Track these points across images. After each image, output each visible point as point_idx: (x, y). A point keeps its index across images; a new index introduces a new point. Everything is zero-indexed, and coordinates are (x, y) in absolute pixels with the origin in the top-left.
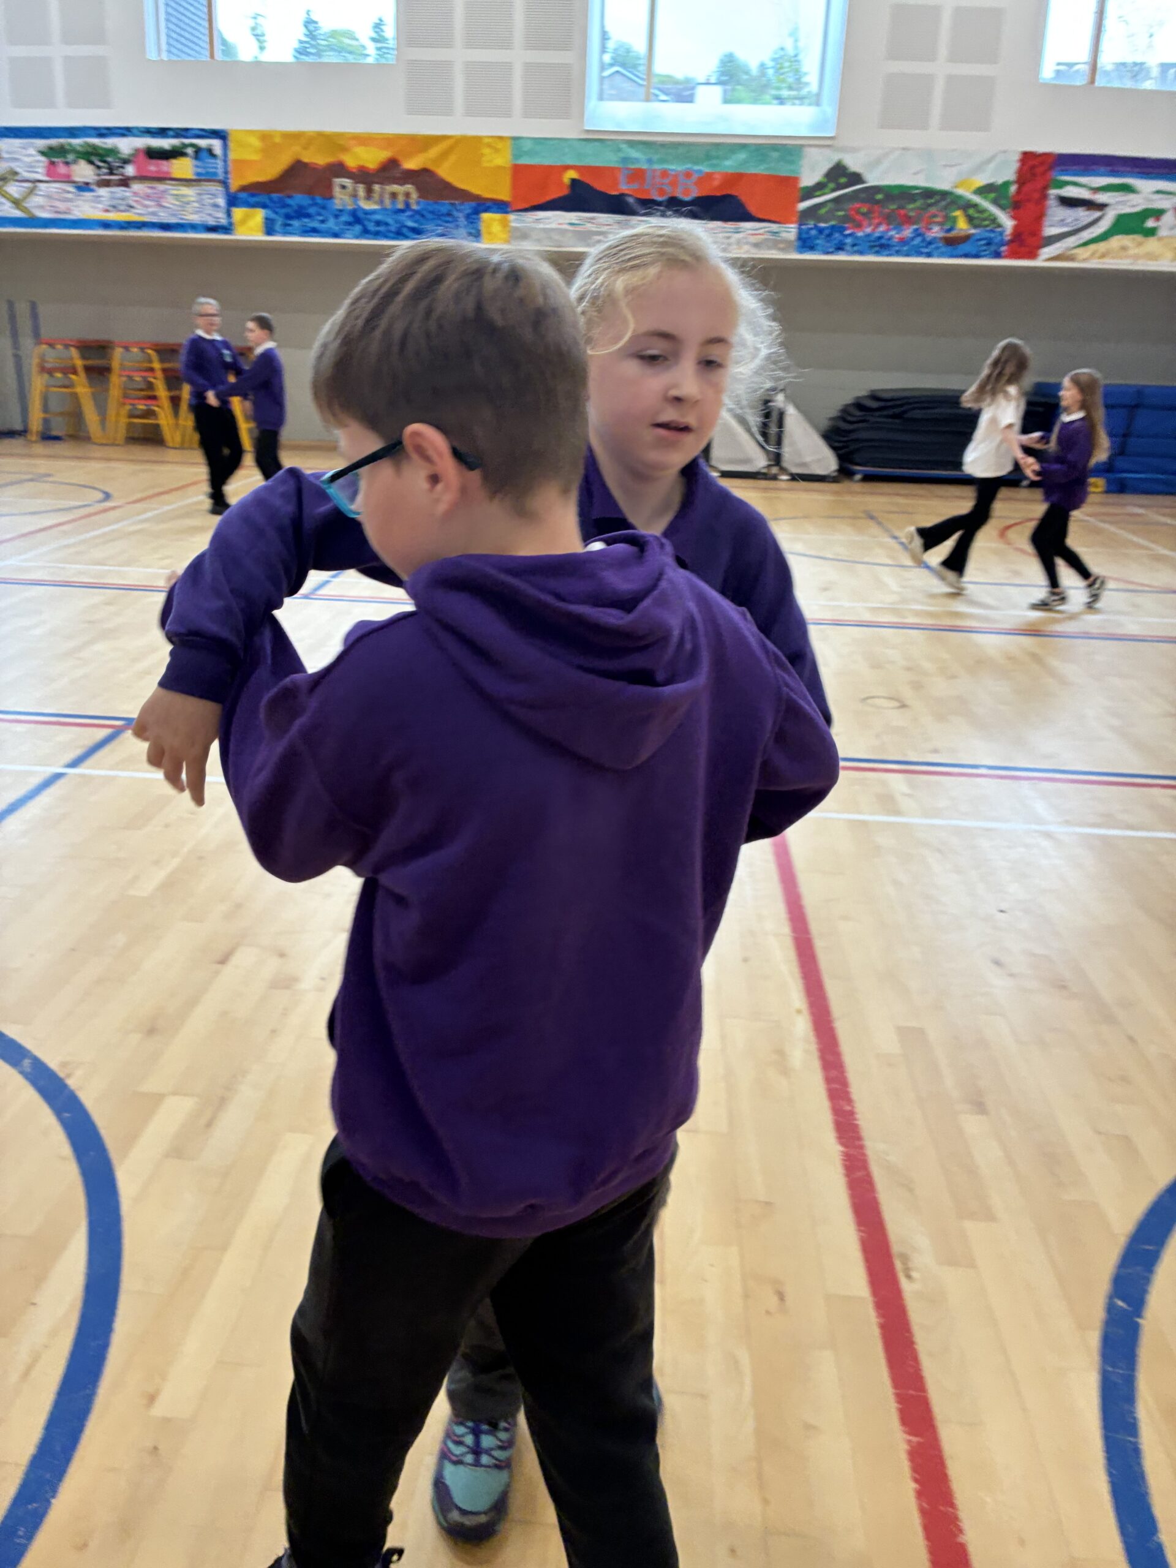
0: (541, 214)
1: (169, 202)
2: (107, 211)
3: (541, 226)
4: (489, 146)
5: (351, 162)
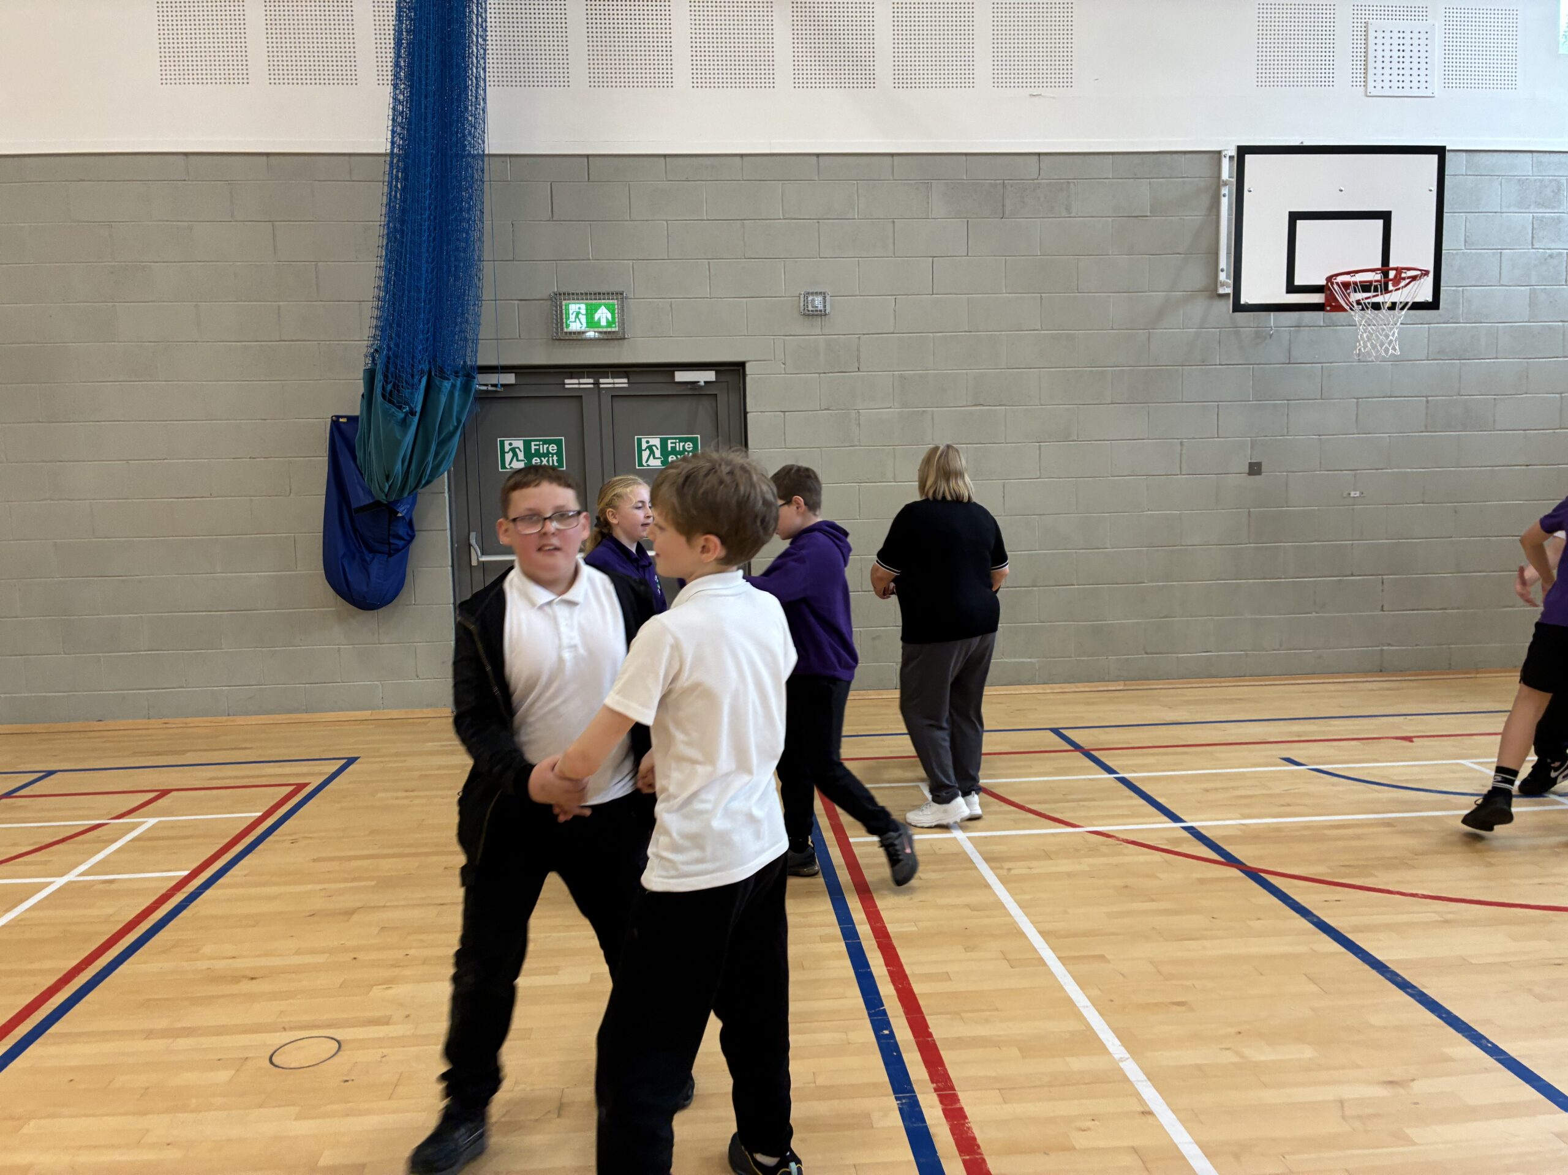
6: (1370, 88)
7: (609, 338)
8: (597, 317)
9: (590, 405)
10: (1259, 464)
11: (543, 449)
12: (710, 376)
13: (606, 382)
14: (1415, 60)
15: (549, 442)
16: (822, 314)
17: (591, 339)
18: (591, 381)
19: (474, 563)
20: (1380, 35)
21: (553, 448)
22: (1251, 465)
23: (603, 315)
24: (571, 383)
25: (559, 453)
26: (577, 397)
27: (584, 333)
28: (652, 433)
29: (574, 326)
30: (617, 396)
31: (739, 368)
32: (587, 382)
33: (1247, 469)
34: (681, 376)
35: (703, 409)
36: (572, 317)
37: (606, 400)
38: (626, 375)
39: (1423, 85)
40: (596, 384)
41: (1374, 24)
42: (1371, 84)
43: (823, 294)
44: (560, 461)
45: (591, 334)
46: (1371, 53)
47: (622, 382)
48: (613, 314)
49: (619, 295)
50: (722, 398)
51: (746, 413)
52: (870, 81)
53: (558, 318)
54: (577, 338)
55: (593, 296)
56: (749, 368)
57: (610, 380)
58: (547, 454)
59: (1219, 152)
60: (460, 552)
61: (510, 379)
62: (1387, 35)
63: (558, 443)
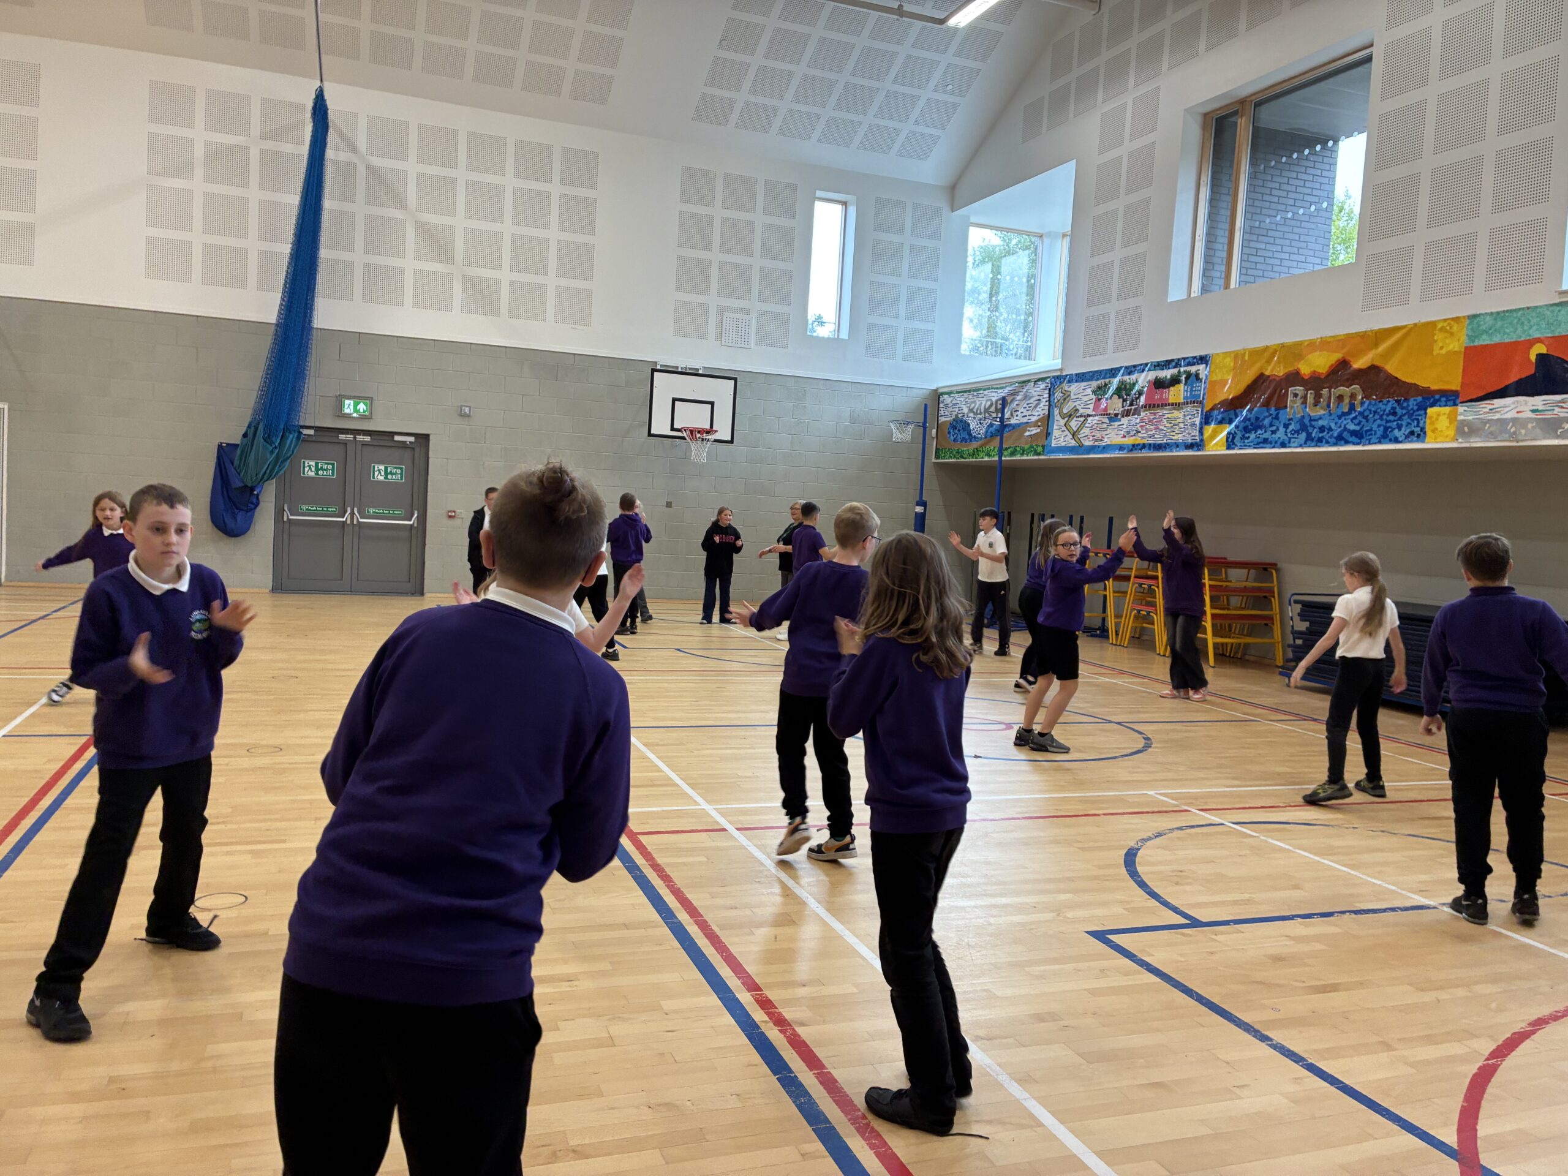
0: (1497, 402)
1: (1164, 425)
2: (1124, 437)
3: (1497, 416)
4: (1442, 329)
5: (1305, 370)
6: (723, 342)
7: (363, 418)
8: (358, 408)
9: (350, 448)
10: (671, 503)
11: (325, 467)
12: (412, 439)
13: (360, 438)
14: (743, 331)
15: (328, 464)
16: (469, 416)
17: (354, 418)
18: (352, 436)
19: (285, 519)
20: (728, 319)
21: (330, 467)
22: (667, 503)
23: (362, 407)
24: (342, 437)
25: (333, 470)
26: (345, 443)
27: (351, 414)
28: (379, 463)
29: (347, 411)
30: (364, 444)
31: (426, 437)
32: (350, 437)
33: (665, 504)
34: (397, 438)
35: (408, 454)
36: (346, 407)
37: (359, 447)
38: (370, 435)
39: (746, 343)
40: (355, 438)
41: (726, 314)
42: (723, 340)
43: (470, 407)
44: (333, 473)
45: (355, 415)
46: (724, 327)
47: (368, 438)
48: (366, 406)
49: (371, 399)
50: (417, 450)
51: (428, 458)
52: (497, 313)
53: (340, 406)
54: (348, 416)
55: (358, 398)
56: (432, 439)
57: (361, 437)
58: (327, 470)
59: (656, 362)
60: (279, 512)
61: (312, 432)
62: (732, 320)
63: (333, 465)
